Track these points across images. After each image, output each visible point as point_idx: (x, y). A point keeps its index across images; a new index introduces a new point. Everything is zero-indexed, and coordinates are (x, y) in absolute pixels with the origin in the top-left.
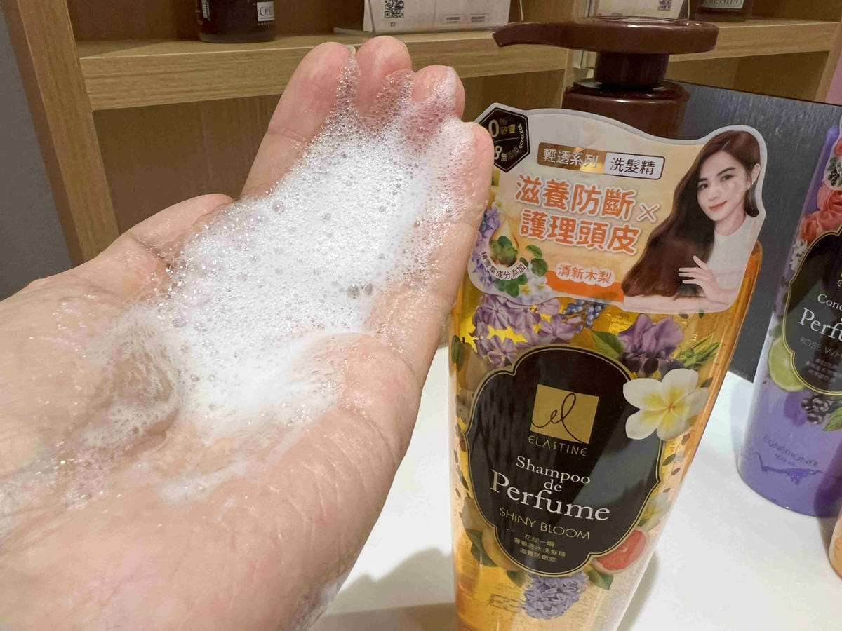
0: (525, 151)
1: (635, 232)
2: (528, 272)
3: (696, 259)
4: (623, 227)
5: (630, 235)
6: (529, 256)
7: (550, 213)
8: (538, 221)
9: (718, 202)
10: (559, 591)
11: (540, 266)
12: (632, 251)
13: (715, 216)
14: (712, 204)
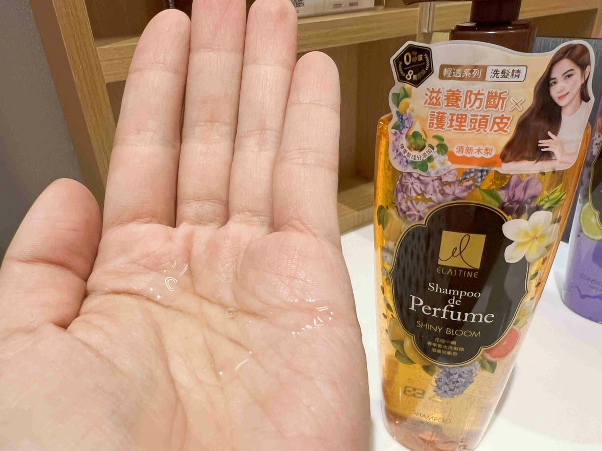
0: (430, 72)
1: (508, 119)
2: (434, 153)
3: (550, 133)
4: (500, 116)
5: (505, 121)
6: (435, 143)
7: (449, 111)
8: (441, 119)
9: (564, 93)
10: (460, 376)
11: (443, 148)
12: (506, 132)
13: (561, 103)
14: (559, 95)
